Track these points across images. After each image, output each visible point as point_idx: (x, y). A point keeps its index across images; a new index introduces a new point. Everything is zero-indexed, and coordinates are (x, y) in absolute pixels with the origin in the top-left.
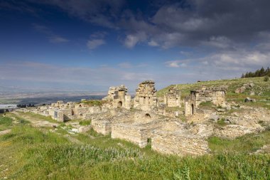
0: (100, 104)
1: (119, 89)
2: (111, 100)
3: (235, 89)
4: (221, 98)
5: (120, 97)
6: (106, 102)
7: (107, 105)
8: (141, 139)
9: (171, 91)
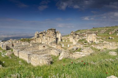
0: (29, 41)
1: (40, 32)
2: (36, 39)
3: (109, 32)
4: (94, 37)
5: (40, 37)
6: (33, 40)
7: (33, 41)
8: (28, 59)
9: (72, 34)
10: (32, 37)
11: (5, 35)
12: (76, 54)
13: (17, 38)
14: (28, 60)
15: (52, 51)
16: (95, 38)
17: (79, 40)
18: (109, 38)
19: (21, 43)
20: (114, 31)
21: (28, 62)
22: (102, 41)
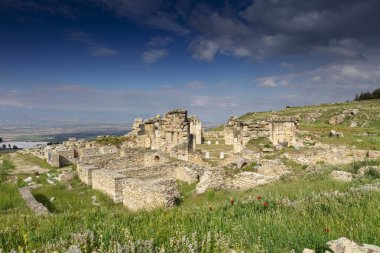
0: (118, 143)
2: (135, 137)
4: (290, 132)
5: (148, 132)
6: (128, 139)
7: (129, 143)
8: (116, 191)
9: (230, 123)
10: (126, 132)
11: (55, 127)
12: (242, 178)
13: (88, 136)
14: (114, 194)
15: (177, 169)
16: (292, 134)
17: (249, 139)
18: (331, 135)
19: (97, 150)
20: (343, 115)
21: (115, 199)
22: (312, 142)
